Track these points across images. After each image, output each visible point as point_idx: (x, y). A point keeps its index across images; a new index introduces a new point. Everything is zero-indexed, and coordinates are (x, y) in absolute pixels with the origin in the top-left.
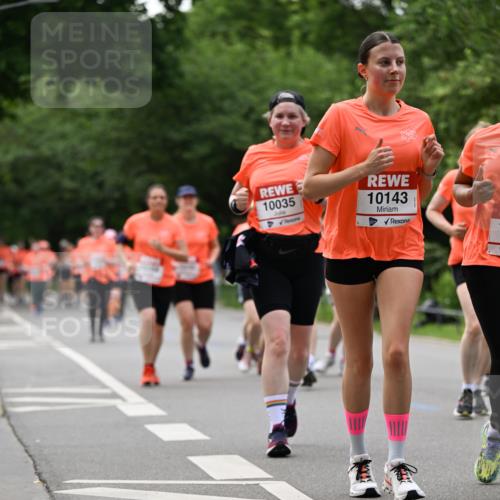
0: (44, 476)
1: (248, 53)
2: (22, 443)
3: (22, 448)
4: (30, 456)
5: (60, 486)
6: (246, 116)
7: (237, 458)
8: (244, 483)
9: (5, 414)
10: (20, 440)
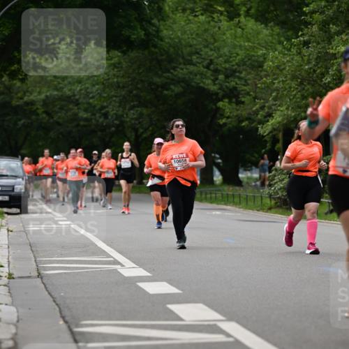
0: (67, 319)
1: (209, 22)
2: (51, 296)
3: (52, 299)
4: (57, 304)
5: (78, 326)
6: (208, 67)
7: (201, 305)
8: (206, 323)
9: (39, 276)
10: (49, 293)
